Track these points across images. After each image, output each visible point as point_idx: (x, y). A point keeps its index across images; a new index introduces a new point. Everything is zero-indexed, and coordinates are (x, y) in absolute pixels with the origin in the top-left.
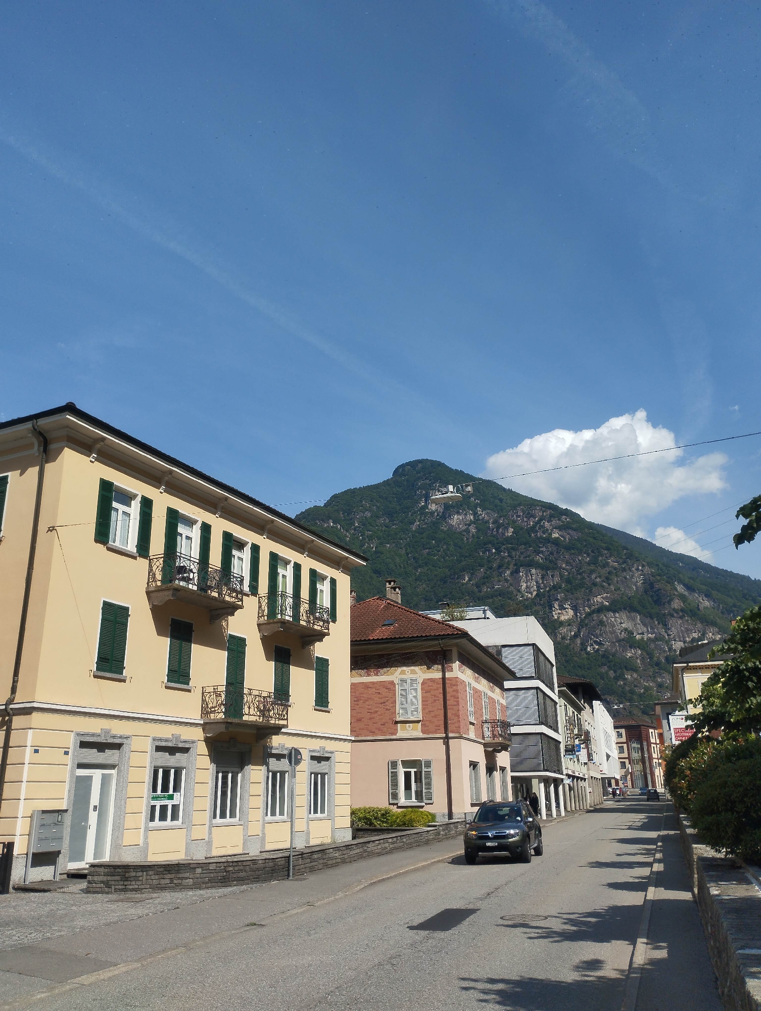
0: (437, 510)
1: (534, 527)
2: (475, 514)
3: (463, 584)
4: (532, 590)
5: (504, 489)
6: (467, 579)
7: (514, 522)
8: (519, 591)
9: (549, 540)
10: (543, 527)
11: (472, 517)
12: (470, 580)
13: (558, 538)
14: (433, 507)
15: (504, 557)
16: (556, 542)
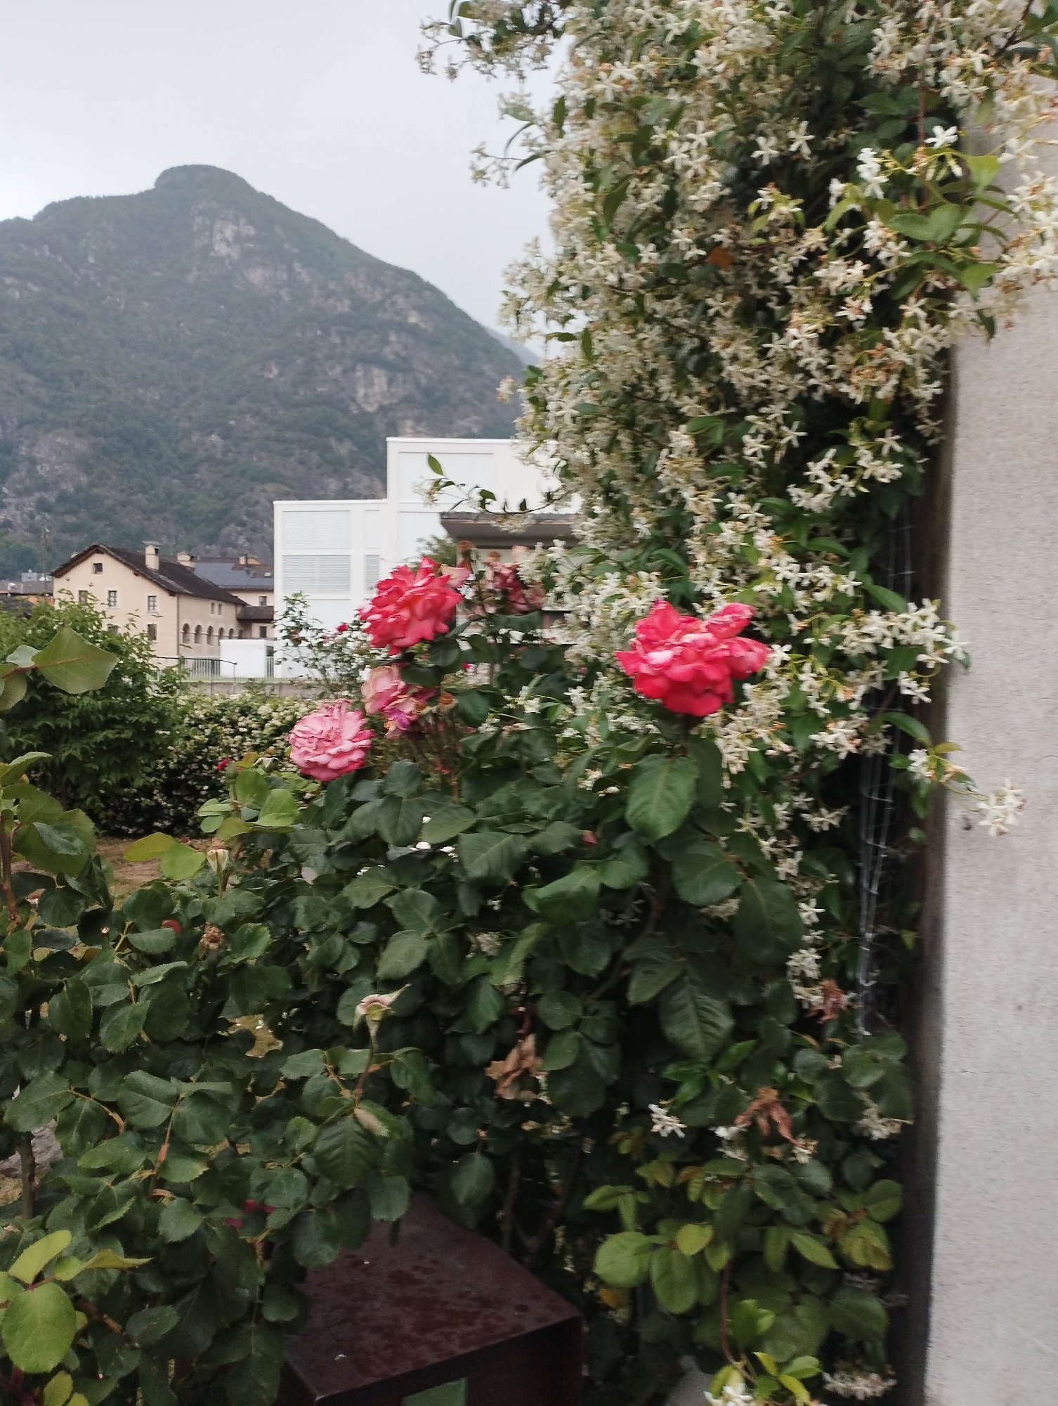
0: (229, 256)
1: (381, 303)
2: (290, 270)
3: (270, 380)
4: (371, 400)
5: (336, 238)
6: (275, 371)
7: (352, 291)
8: (354, 400)
9: (403, 328)
10: (394, 304)
11: (285, 276)
12: (281, 374)
13: (416, 325)
14: (221, 249)
15: (335, 345)
16: (413, 331)
